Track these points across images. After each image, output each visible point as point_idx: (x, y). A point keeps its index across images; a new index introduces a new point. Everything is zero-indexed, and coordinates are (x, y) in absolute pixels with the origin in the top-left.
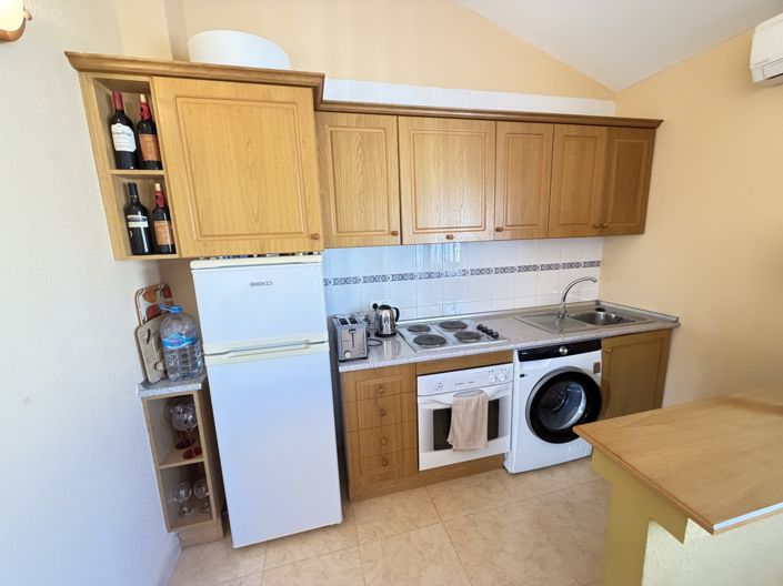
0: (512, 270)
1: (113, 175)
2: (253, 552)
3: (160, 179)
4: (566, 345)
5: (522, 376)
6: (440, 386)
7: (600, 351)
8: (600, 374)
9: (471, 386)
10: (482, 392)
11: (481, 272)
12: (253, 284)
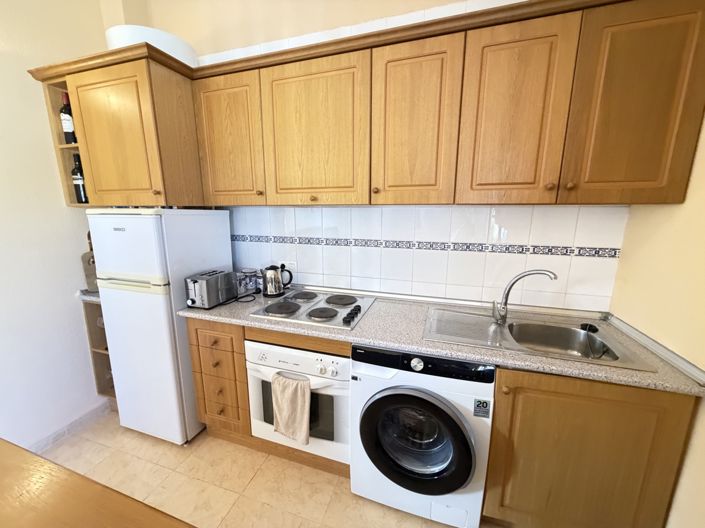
0: (444, 247)
1: (62, 149)
2: (129, 434)
3: (77, 148)
4: (426, 360)
5: (355, 378)
6: (263, 357)
7: (491, 386)
8: (489, 421)
9: (295, 368)
10: (309, 380)
11: (398, 244)
12: (116, 229)
